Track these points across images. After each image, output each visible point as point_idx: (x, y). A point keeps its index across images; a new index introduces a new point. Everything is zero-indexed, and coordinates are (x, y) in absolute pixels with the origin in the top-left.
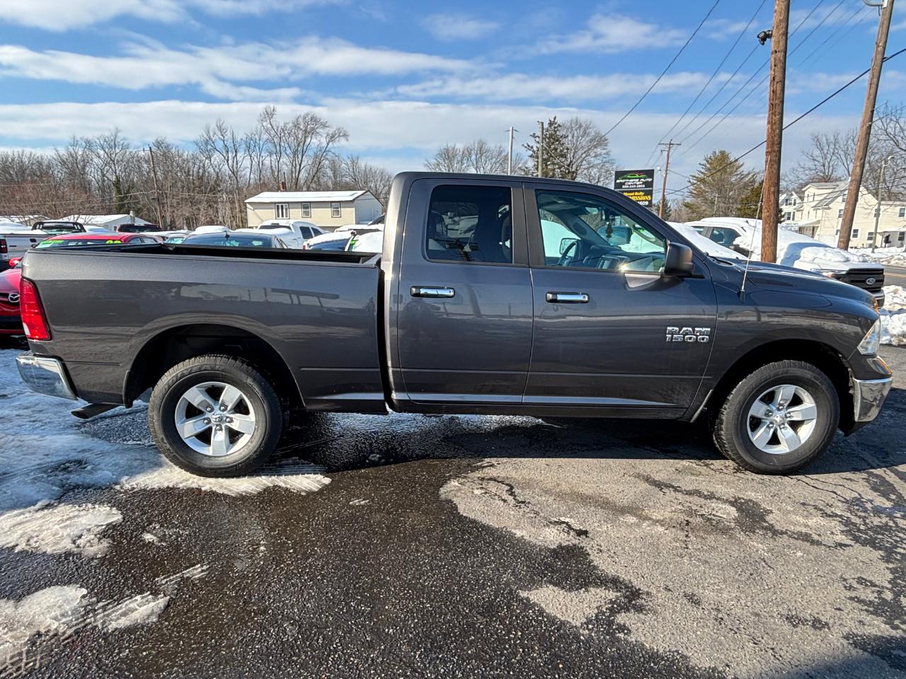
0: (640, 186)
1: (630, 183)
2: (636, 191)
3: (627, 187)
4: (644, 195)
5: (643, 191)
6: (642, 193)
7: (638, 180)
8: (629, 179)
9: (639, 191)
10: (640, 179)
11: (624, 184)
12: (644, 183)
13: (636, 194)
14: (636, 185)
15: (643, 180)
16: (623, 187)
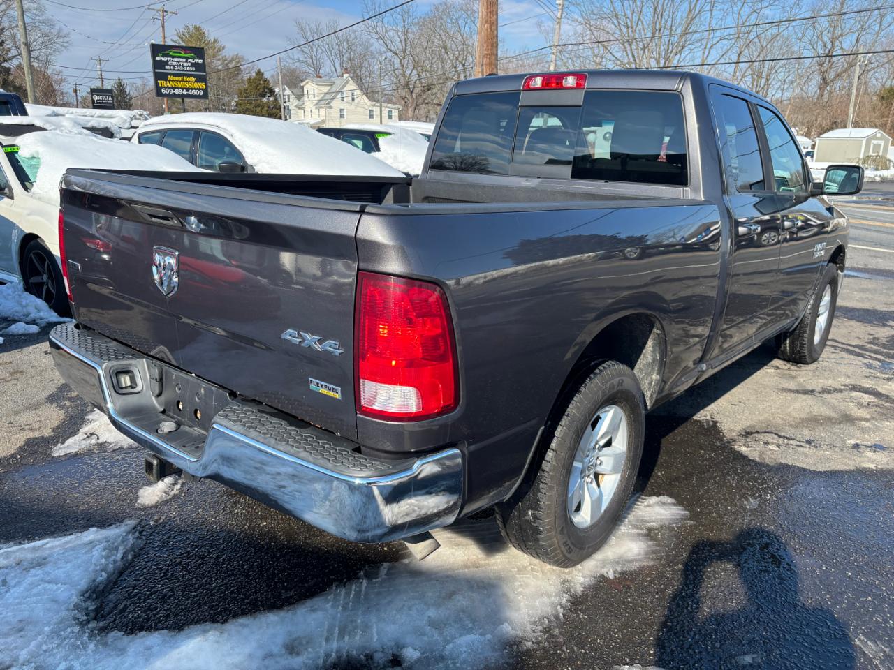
0: (188, 69)
1: (174, 64)
2: (184, 75)
3: (172, 68)
4: (196, 81)
5: (194, 76)
6: (192, 79)
7: (184, 60)
8: (173, 57)
9: (188, 76)
10: (187, 58)
11: (166, 63)
12: (193, 65)
13: (186, 78)
14: (183, 66)
15: (191, 60)
16: (166, 67)
